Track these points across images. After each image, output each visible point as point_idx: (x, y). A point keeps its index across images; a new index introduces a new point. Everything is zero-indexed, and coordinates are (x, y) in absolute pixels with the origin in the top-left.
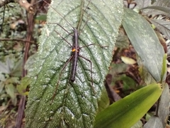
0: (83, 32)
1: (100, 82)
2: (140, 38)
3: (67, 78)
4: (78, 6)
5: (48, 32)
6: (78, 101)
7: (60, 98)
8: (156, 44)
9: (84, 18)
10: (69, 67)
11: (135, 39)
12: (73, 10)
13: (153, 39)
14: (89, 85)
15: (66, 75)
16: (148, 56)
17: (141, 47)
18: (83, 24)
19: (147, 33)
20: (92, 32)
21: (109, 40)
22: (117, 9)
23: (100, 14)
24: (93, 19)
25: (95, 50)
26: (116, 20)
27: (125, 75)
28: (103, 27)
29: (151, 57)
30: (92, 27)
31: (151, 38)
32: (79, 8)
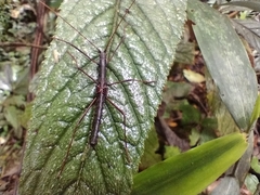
1: (139, 142)
2: (220, 56)
3: (87, 135)
4: (111, 7)
5: (57, 54)
6: (103, 172)
7: (73, 168)
8: (245, 67)
9: (120, 31)
10: (91, 116)
12: (101, 14)
13: (241, 59)
14: (121, 146)
15: (85, 130)
16: (231, 87)
17: (221, 72)
18: (117, 41)
19: (232, 49)
20: (132, 56)
22: (176, 12)
23: (146, 23)
24: (135, 32)
25: (135, 88)
26: (173, 34)
28: (150, 46)
29: (235, 90)
30: (131, 46)
31: (237, 58)
32: (111, 11)
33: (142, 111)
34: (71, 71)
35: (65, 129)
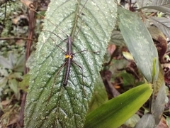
0: (77, 38)
1: (91, 85)
2: (134, 40)
3: (62, 82)
4: (73, 12)
5: (45, 39)
6: (71, 102)
7: (55, 100)
8: (150, 46)
9: (79, 25)
10: (64, 71)
11: (130, 41)
12: (68, 16)
13: (148, 40)
14: (81, 88)
15: (61, 79)
16: (141, 57)
17: (135, 49)
18: (77, 30)
19: (142, 35)
20: (86, 38)
21: (101, 45)
22: (111, 13)
23: (93, 20)
24: (87, 25)
25: (88, 55)
26: (109, 25)
27: (125, 72)
28: (96, 33)
30: (85, 33)
31: (145, 40)
32: (74, 14)
33: (92, 68)
34: (52, 47)
35: (50, 79)
